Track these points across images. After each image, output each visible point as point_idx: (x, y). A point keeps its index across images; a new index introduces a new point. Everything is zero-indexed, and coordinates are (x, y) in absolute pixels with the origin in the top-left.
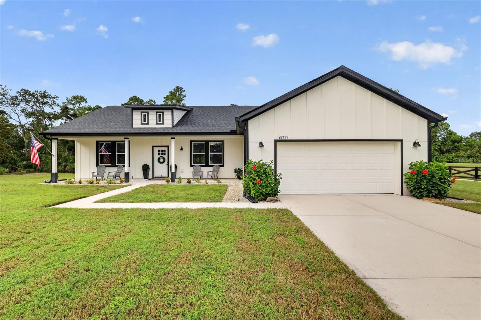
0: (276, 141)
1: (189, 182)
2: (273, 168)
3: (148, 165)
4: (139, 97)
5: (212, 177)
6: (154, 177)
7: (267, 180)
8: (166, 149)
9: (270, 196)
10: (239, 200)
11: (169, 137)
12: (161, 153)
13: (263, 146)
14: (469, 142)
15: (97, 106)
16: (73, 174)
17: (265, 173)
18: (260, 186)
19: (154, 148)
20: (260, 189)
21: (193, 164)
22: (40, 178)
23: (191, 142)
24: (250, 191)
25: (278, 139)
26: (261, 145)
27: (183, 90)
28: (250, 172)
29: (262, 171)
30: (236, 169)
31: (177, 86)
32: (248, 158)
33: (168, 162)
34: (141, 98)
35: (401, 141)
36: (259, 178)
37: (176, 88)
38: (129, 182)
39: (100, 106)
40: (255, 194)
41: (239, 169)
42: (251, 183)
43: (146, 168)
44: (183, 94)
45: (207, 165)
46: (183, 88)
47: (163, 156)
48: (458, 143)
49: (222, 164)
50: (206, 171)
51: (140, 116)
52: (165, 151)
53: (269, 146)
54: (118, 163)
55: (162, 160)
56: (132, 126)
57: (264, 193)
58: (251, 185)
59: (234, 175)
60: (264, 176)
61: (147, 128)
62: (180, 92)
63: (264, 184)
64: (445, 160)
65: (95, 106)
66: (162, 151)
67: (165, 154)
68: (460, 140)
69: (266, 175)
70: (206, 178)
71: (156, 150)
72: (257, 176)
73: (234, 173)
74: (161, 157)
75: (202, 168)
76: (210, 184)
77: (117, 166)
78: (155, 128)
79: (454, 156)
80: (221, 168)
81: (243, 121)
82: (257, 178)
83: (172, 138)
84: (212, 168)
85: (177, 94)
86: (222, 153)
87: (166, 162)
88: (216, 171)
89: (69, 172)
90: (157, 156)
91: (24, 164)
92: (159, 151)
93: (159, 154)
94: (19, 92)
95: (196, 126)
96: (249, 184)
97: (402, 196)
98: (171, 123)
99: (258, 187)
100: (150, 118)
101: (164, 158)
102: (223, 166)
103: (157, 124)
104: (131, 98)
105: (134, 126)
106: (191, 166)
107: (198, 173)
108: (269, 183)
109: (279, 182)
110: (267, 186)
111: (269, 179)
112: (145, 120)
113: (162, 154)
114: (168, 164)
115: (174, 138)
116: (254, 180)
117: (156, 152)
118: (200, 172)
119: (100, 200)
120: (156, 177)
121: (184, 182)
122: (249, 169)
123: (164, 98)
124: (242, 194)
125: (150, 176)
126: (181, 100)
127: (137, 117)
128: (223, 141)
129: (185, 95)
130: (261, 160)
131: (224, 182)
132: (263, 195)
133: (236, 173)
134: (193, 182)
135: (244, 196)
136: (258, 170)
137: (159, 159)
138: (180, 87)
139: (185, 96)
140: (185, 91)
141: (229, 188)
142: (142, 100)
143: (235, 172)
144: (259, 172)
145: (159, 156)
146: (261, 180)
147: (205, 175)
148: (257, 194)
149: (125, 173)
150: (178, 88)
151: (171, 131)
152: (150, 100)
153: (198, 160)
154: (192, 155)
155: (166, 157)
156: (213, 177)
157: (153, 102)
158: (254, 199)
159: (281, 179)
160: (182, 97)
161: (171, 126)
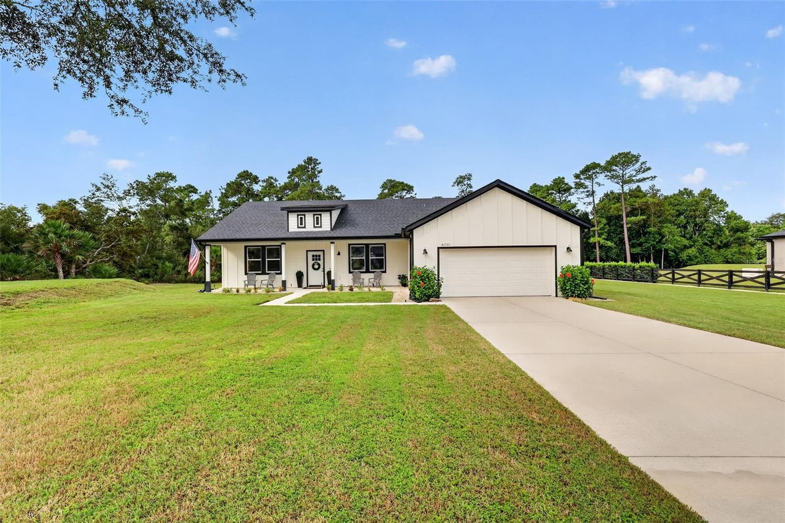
0: (439, 248)
1: (351, 289)
2: (437, 273)
3: (302, 273)
4: (252, 173)
5: (373, 284)
6: (309, 285)
7: (430, 283)
8: (321, 253)
9: (433, 297)
10: (406, 301)
11: (328, 242)
12: (316, 258)
13: (427, 253)
14: (761, 231)
15: (188, 185)
16: (220, 284)
17: (428, 278)
18: (424, 288)
19: (308, 252)
20: (423, 291)
21: (351, 271)
22: (170, 289)
23: (349, 245)
24: (415, 293)
25: (441, 246)
26: (425, 252)
27: (318, 162)
28: (416, 277)
29: (425, 275)
30: (400, 275)
31: (310, 156)
32: (413, 265)
33: (324, 268)
34: (254, 174)
35: (555, 246)
36: (423, 282)
37: (307, 159)
38: (286, 290)
39: (193, 185)
40: (419, 295)
41: (403, 275)
42: (416, 286)
43: (299, 276)
44: (318, 168)
45: (367, 271)
46: (317, 160)
47: (318, 261)
48: (742, 232)
49: (384, 270)
50: (367, 277)
51: (296, 219)
52: (319, 256)
53: (433, 253)
54: (268, 270)
55: (316, 266)
56: (288, 231)
57: (427, 294)
58: (416, 288)
59: (397, 282)
60: (427, 279)
61: (305, 232)
62: (312, 165)
63: (427, 287)
64: (721, 259)
65: (186, 186)
66: (316, 256)
67: (319, 260)
68: (746, 227)
69: (429, 279)
70: (367, 285)
71: (310, 254)
72: (421, 280)
73: (398, 280)
74: (316, 262)
75: (362, 274)
76: (372, 291)
77: (268, 274)
78: (312, 232)
79: (735, 253)
80: (383, 274)
81: (409, 231)
82: (421, 282)
83: (331, 243)
84: (373, 274)
85: (309, 168)
86: (384, 258)
87: (321, 269)
88: (378, 277)
89: (191, 282)
90: (311, 262)
91: (140, 273)
92: (313, 256)
93: (313, 260)
94: (131, 184)
95: (356, 228)
96: (415, 287)
97: (557, 298)
98: (330, 226)
99: (422, 289)
100: (306, 221)
101: (319, 264)
102: (385, 272)
103: (315, 227)
104: (240, 174)
105: (290, 230)
106: (350, 272)
107: (358, 281)
108: (432, 286)
109: (441, 285)
110: (429, 288)
111: (431, 283)
112: (301, 223)
113: (316, 260)
114: (324, 271)
115: (334, 243)
116: (419, 283)
117: (310, 258)
118: (360, 278)
119: (289, 301)
120: (310, 286)
121: (346, 290)
122: (414, 274)
123: (289, 173)
124: (408, 297)
125: (304, 284)
126: (316, 177)
127: (293, 219)
128: (385, 244)
129: (321, 170)
130: (425, 266)
131: (387, 289)
132: (426, 296)
133: (400, 280)
134: (355, 290)
135: (410, 298)
136: (422, 275)
137: (313, 265)
138: (313, 158)
139: (321, 172)
140: (320, 163)
141: (394, 294)
142: (256, 176)
143: (399, 278)
144: (423, 276)
145: (314, 262)
146: (425, 283)
147: (366, 282)
148: (421, 296)
149: (282, 281)
150: (310, 160)
151: (330, 235)
152: (269, 177)
153: (356, 266)
154: (351, 260)
155: (321, 262)
156: (375, 285)
157: (274, 179)
158: (419, 300)
159: (443, 282)
160: (317, 173)
161: (329, 229)
